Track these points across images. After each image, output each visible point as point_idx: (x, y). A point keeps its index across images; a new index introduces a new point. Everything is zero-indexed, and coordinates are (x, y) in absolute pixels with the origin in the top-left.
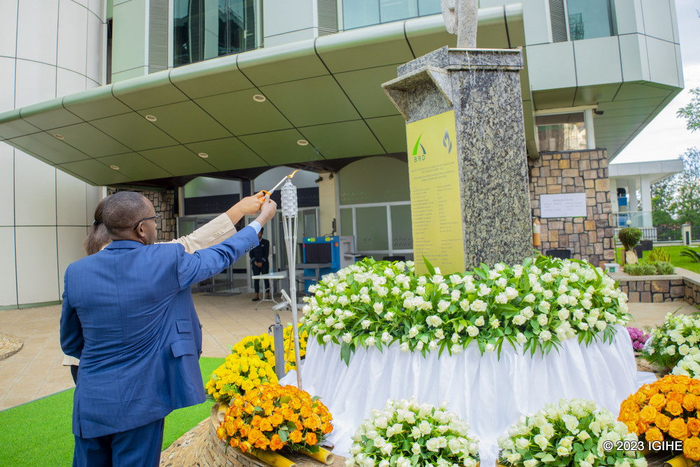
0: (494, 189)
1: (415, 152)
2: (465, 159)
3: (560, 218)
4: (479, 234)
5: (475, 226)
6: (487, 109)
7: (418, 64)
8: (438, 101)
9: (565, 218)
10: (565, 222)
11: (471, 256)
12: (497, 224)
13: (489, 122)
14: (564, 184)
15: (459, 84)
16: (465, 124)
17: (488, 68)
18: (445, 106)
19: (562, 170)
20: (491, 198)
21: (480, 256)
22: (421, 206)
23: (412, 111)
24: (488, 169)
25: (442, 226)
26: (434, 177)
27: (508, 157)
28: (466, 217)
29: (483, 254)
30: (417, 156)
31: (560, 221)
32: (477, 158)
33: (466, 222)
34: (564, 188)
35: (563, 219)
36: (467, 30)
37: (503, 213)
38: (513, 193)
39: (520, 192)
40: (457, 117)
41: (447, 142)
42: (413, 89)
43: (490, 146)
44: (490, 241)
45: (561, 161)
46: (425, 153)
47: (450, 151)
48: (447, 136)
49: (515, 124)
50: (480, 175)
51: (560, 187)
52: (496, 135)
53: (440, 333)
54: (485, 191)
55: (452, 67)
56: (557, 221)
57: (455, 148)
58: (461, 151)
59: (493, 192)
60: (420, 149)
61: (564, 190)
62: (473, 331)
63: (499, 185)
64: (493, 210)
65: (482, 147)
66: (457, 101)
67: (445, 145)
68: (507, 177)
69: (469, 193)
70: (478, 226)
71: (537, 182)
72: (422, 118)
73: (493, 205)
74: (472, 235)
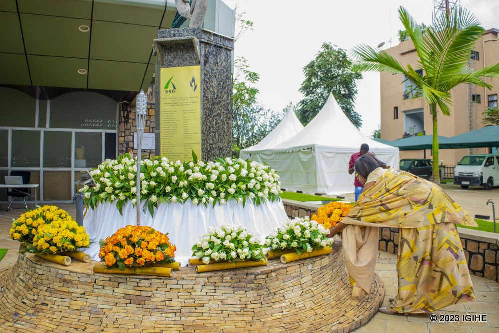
0: (216, 116)
1: (166, 87)
2: (204, 96)
3: (147, 150)
4: (208, 141)
5: (207, 136)
6: (215, 69)
7: (176, 32)
8: (188, 59)
9: (150, 150)
10: (150, 153)
11: (204, 154)
12: (217, 136)
13: (216, 77)
14: (151, 126)
15: (204, 51)
16: (205, 75)
17: (219, 46)
18: (194, 62)
19: (150, 116)
20: (215, 121)
21: (209, 154)
22: (169, 121)
23: (166, 60)
24: (214, 104)
25: (185, 135)
26: (181, 104)
27: (223, 99)
28: (203, 130)
29: (210, 153)
30: (168, 90)
31: (147, 152)
32: (209, 96)
33: (203, 133)
34: (151, 129)
35: (149, 151)
36: (200, 18)
37: (220, 130)
38: (225, 120)
39: (228, 120)
40: (201, 70)
41: (193, 84)
42: (169, 47)
43: (216, 91)
44: (213, 146)
45: (151, 110)
46: (174, 88)
47: (194, 90)
48: (193, 80)
49: (227, 81)
50: (210, 107)
51: (148, 128)
52: (219, 84)
53: (214, 193)
54: (212, 116)
55: (202, 40)
56: (145, 152)
57: (198, 88)
58: (202, 91)
59: (216, 118)
60: (170, 85)
61: (151, 131)
62: (231, 190)
63: (218, 114)
64: (215, 128)
65: (212, 91)
66: (202, 61)
67: (191, 86)
68: (222, 110)
69: (205, 116)
70: (208, 136)
71: (133, 123)
72: (175, 66)
73: (215, 125)
74: (205, 141)
